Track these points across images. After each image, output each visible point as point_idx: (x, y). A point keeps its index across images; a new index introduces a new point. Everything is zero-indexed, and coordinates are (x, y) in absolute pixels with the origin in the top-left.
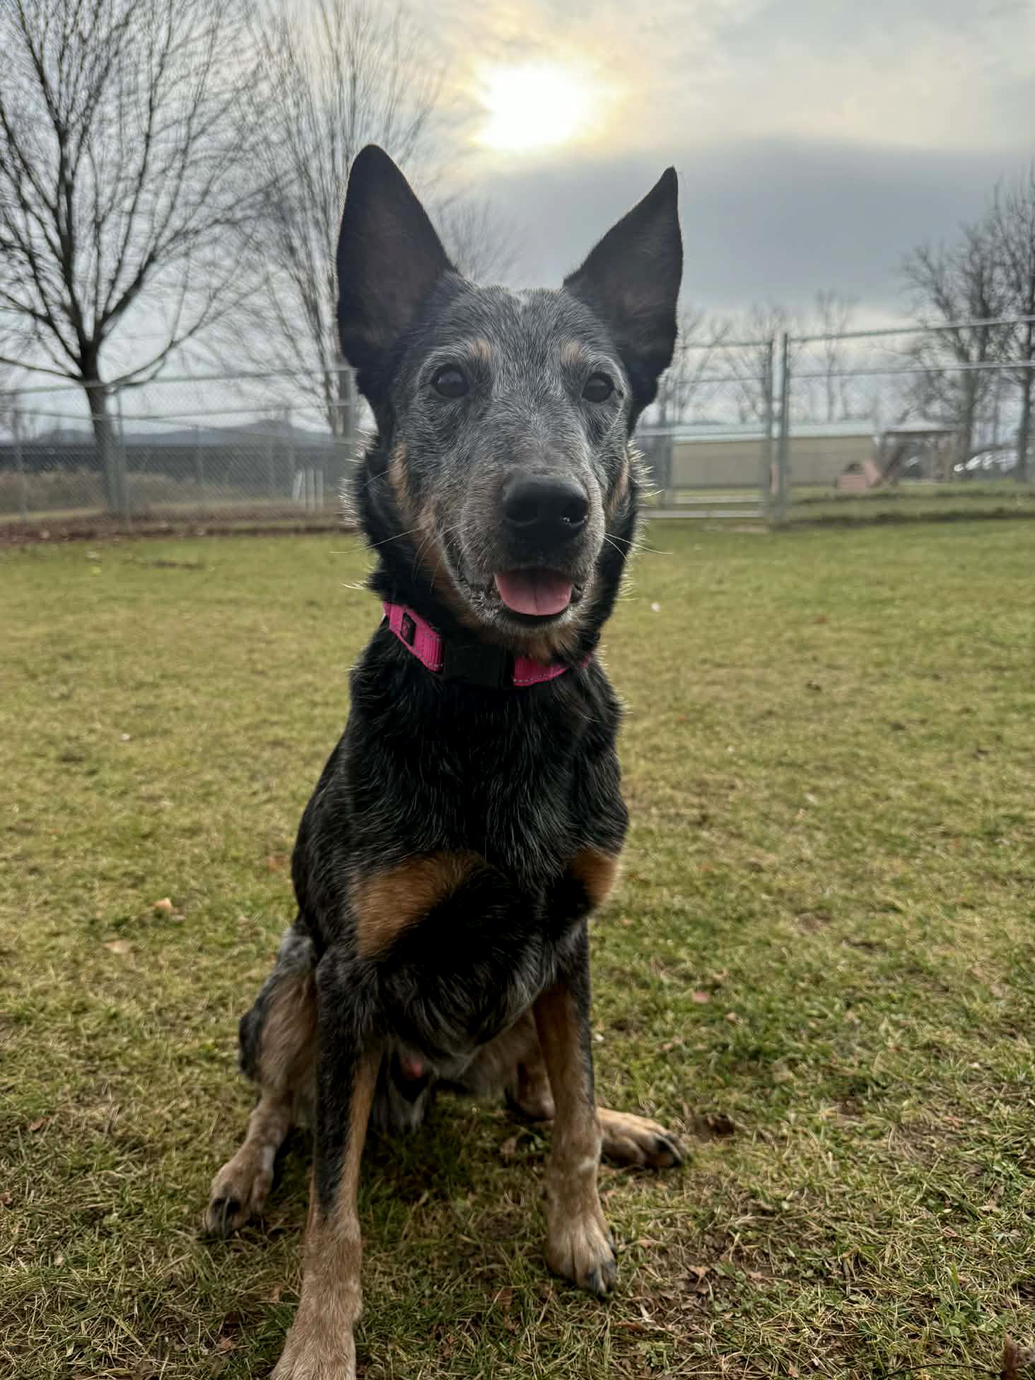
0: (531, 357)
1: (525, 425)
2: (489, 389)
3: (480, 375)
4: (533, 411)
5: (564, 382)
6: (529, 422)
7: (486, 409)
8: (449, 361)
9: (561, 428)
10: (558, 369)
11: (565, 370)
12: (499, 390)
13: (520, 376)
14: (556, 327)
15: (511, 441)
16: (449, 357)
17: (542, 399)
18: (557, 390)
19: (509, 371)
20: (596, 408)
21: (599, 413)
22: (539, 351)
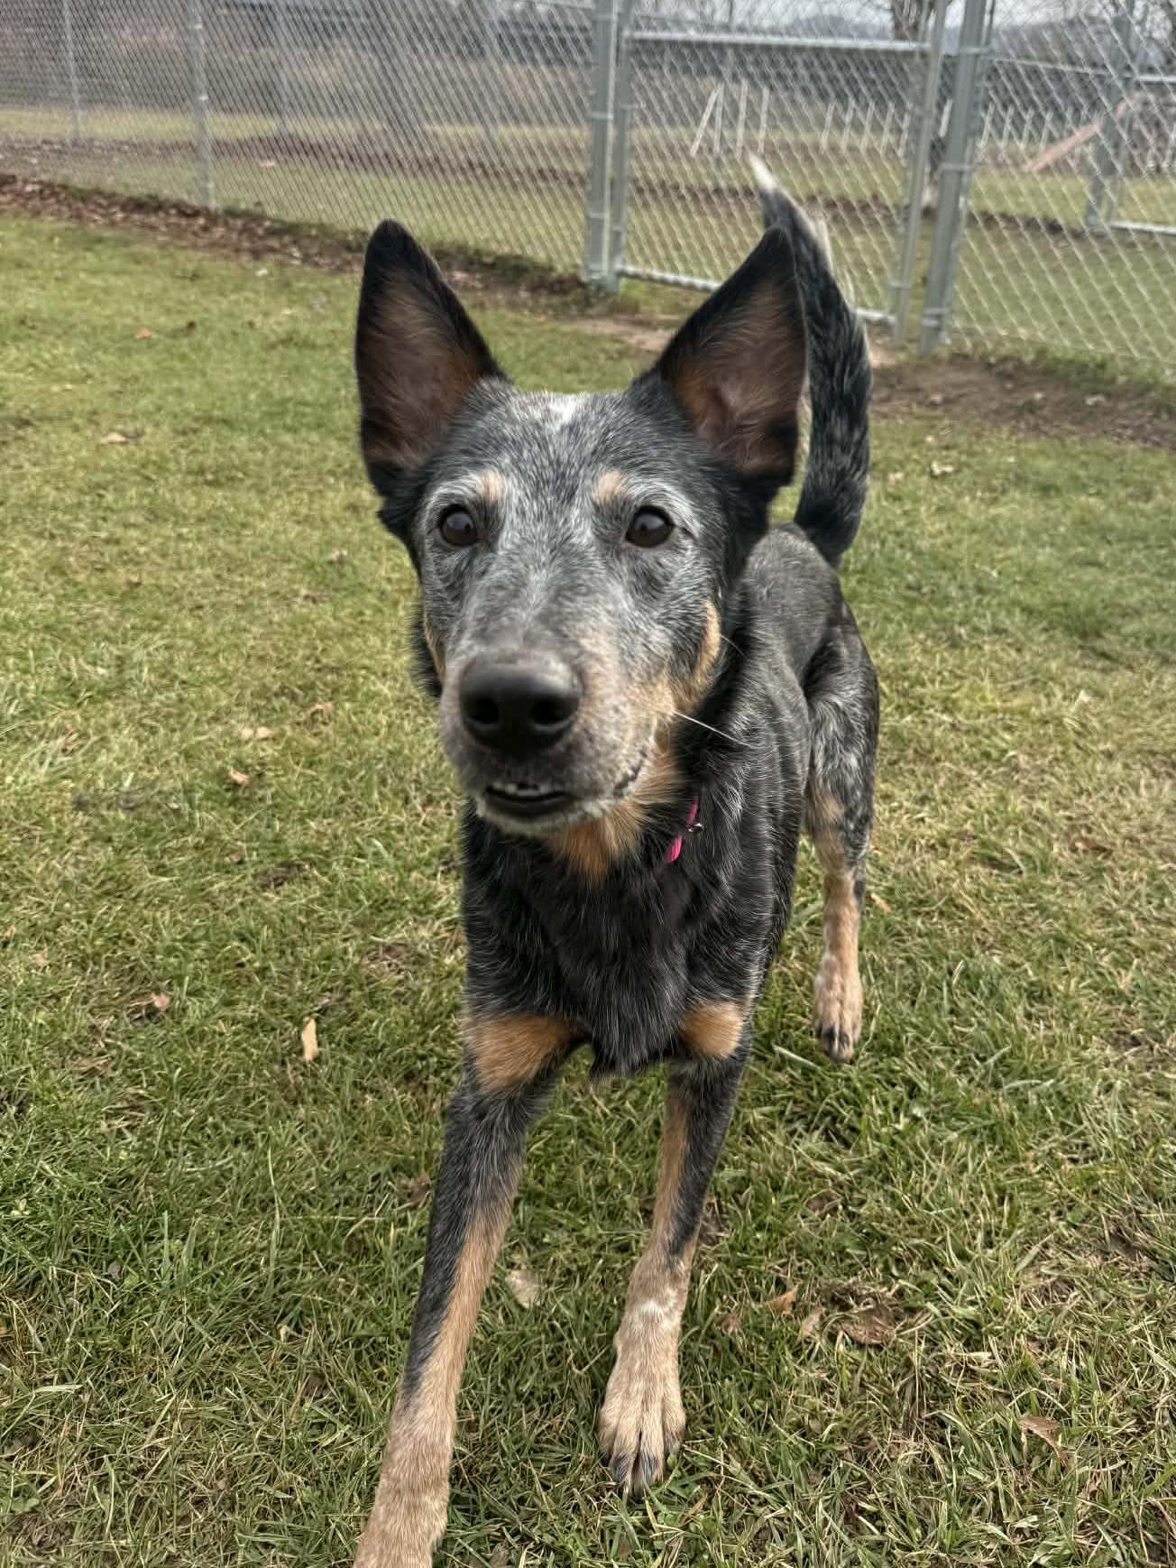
0: (557, 492)
1: (519, 589)
2: (496, 538)
3: (486, 519)
4: (540, 567)
5: (596, 527)
7: (489, 564)
8: (454, 501)
10: (590, 508)
11: (597, 509)
12: (507, 539)
13: (539, 518)
14: (594, 452)
16: (452, 495)
17: (559, 549)
18: (584, 537)
19: (524, 514)
20: (648, 555)
21: (651, 561)
22: (568, 483)
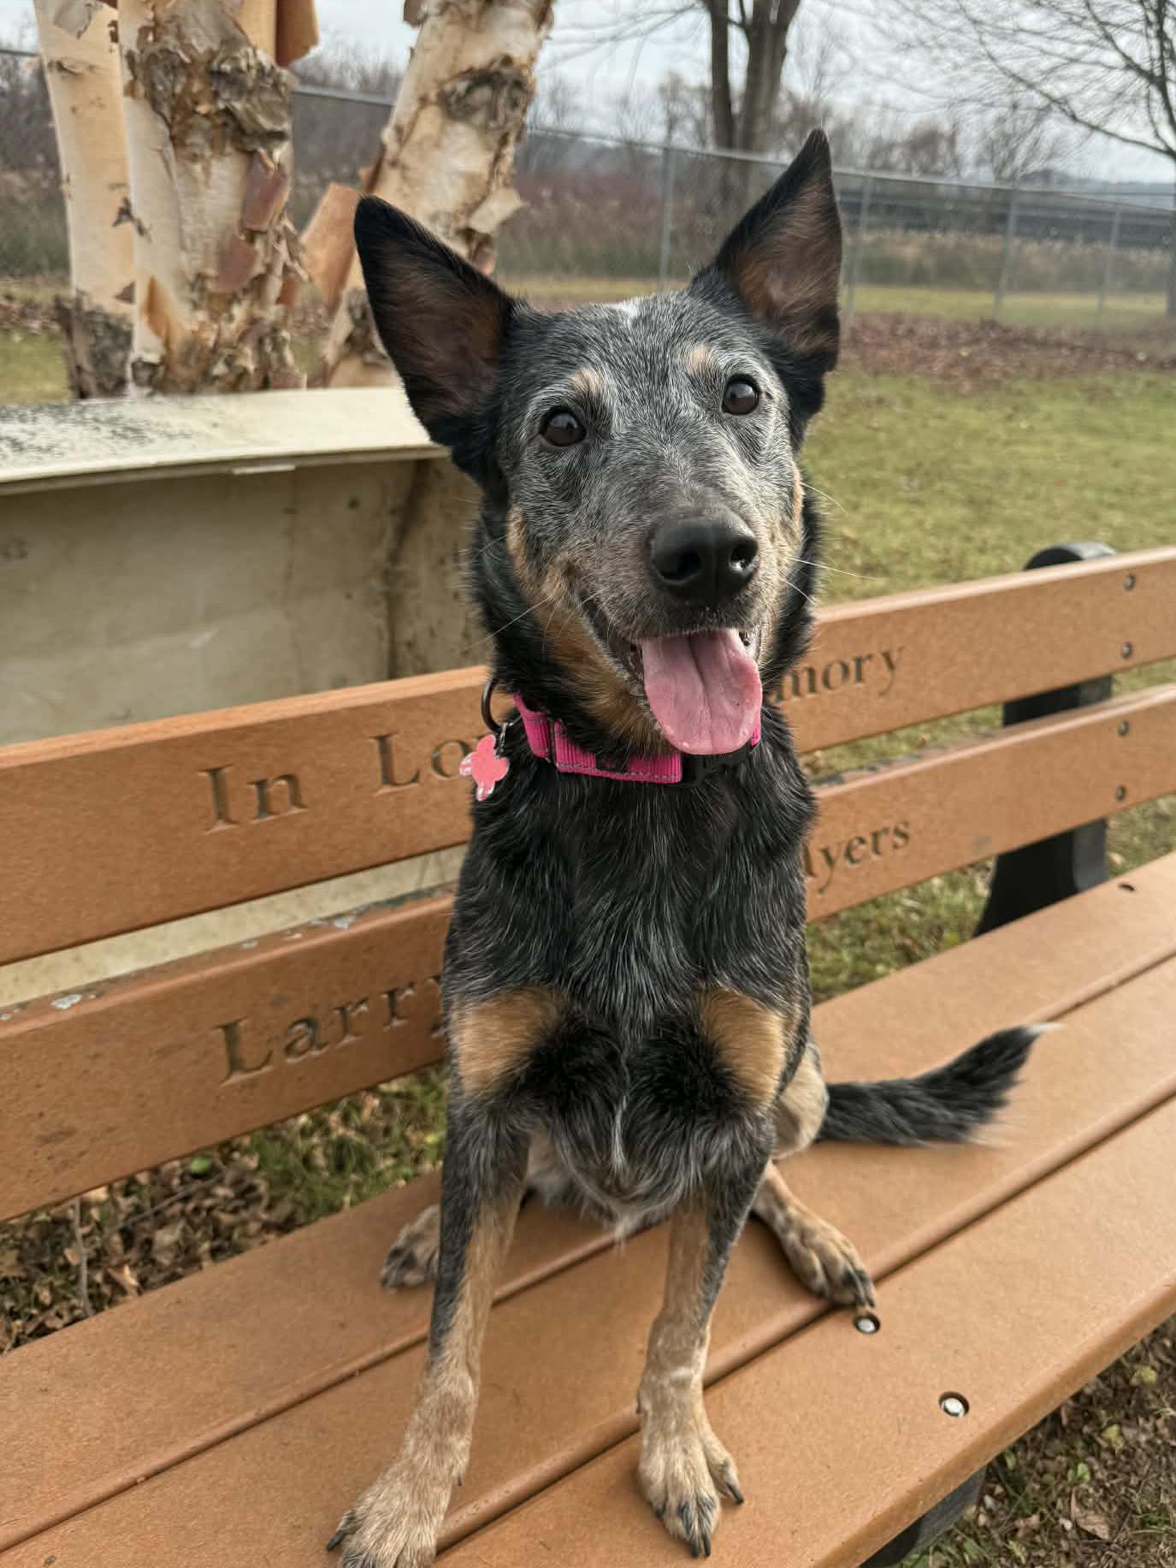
0: (650, 376)
1: (658, 462)
2: (608, 425)
3: (593, 412)
4: (664, 442)
5: (695, 397)
6: (662, 457)
7: (609, 451)
8: (555, 404)
9: (703, 457)
10: (686, 383)
11: (693, 381)
12: (619, 425)
13: (642, 402)
14: (674, 334)
15: (646, 484)
16: (552, 398)
17: (673, 425)
18: (690, 408)
19: (627, 400)
20: (746, 421)
21: (750, 426)
22: (659, 367)
